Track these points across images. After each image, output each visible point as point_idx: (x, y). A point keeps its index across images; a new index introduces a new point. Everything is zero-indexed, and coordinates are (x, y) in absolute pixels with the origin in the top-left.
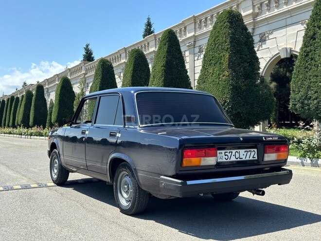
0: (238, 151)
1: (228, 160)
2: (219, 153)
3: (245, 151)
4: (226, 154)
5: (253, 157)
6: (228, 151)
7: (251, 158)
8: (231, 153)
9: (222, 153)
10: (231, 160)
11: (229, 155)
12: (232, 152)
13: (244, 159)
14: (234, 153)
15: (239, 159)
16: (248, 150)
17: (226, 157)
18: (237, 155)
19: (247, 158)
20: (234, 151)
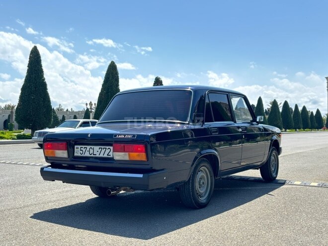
0: (92, 147)
1: (83, 155)
2: (76, 148)
3: (100, 148)
4: (82, 149)
5: (108, 155)
6: (84, 147)
7: (105, 156)
9: (78, 148)
10: (85, 155)
11: (84, 150)
12: (86, 148)
13: (98, 155)
14: (88, 149)
15: (92, 155)
16: (103, 147)
17: (82, 152)
18: (91, 151)
19: (101, 155)
20: (88, 147)
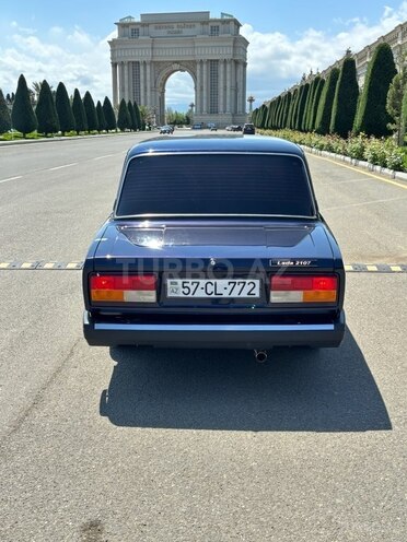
0: (213, 281)
1: (190, 295)
2: (171, 283)
3: (230, 283)
4: (186, 285)
5: (249, 294)
6: (191, 281)
7: (244, 294)
8: (195, 285)
9: (176, 283)
10: (196, 295)
11: (192, 288)
12: (198, 283)
13: (226, 296)
14: (202, 285)
15: (213, 295)
16: (237, 281)
17: (186, 291)
18: (211, 289)
19: (235, 295)
20: (203, 282)
